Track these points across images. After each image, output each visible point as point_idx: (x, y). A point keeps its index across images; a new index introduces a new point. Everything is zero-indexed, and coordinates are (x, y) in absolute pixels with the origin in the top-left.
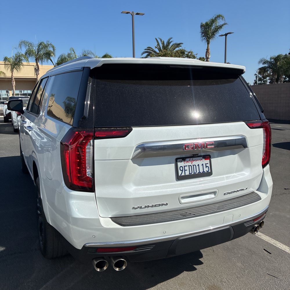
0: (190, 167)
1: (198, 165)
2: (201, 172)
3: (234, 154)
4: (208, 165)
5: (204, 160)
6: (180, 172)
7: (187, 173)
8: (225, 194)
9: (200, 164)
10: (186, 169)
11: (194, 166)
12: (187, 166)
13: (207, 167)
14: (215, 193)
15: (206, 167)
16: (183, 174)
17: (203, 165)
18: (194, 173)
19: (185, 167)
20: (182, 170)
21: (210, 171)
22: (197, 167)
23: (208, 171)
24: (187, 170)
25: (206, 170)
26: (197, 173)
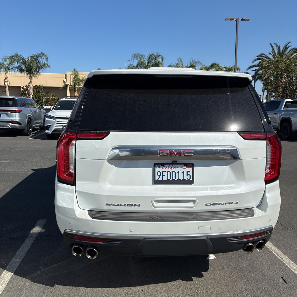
0: (169, 173)
1: (178, 172)
2: (181, 180)
3: (225, 165)
4: (191, 173)
5: (185, 168)
6: (157, 177)
7: (165, 178)
8: (206, 205)
9: (181, 172)
10: (163, 175)
11: (174, 173)
12: (165, 172)
13: (189, 176)
14: (194, 202)
15: (187, 175)
16: (160, 179)
17: (183, 172)
18: (173, 179)
19: (163, 172)
20: (160, 176)
21: (191, 179)
22: (177, 174)
23: (189, 178)
24: (165, 176)
25: (187, 178)
26: (176, 180)
